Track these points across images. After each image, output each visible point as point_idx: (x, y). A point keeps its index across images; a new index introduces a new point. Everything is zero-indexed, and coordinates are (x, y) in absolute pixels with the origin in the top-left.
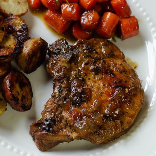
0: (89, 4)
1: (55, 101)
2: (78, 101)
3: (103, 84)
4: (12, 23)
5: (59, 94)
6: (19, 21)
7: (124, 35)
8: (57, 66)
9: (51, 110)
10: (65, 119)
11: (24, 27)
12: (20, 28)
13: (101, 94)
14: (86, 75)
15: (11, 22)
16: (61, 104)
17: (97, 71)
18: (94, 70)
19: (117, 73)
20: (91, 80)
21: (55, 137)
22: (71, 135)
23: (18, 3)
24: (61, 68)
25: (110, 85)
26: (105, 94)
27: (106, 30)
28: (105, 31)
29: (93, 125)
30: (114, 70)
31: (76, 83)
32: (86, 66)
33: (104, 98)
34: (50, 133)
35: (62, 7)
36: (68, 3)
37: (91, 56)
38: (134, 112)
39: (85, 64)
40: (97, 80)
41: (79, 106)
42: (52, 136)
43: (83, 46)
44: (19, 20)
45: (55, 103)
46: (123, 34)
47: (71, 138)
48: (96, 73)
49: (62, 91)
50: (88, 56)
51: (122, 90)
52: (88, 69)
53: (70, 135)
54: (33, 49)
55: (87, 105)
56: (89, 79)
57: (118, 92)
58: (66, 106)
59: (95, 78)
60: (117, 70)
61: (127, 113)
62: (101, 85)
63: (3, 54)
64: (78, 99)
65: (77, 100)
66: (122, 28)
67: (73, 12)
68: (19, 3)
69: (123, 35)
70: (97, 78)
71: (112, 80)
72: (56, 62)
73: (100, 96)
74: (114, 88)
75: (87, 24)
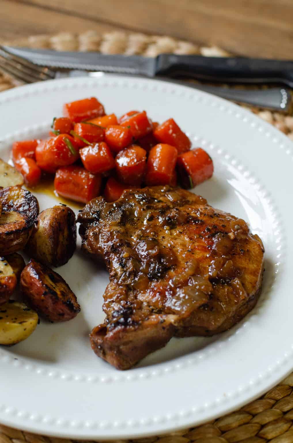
0: (123, 137)
1: (119, 282)
2: (158, 269)
3: (188, 237)
4: (6, 198)
5: (122, 270)
6: (17, 192)
7: (193, 175)
8: (103, 234)
9: (118, 297)
10: (145, 304)
11: (29, 197)
12: (22, 200)
13: (192, 252)
14: (156, 234)
15: (4, 197)
16: (131, 284)
17: (171, 224)
18: (166, 223)
19: (204, 218)
20: (167, 238)
21: (140, 332)
22: (165, 319)
23: (5, 175)
24: (112, 233)
25: (201, 236)
26: (198, 249)
27: (163, 168)
28: (162, 171)
29: (197, 293)
30: (199, 216)
31: (145, 245)
32: (151, 223)
33: (199, 255)
34: (130, 325)
35: (80, 153)
36: (89, 143)
37: (153, 208)
38: (255, 266)
39: (149, 220)
40: (177, 235)
41: (162, 277)
42: (135, 330)
43: (134, 197)
44: (17, 190)
45: (119, 285)
46: (191, 173)
47: (167, 324)
48: (171, 226)
49: (125, 264)
50: (149, 208)
51: (223, 236)
52: (155, 226)
53: (164, 321)
54: (56, 217)
55: (175, 272)
56: (163, 237)
57: (218, 240)
58: (140, 283)
59: (171, 234)
60: (202, 216)
61: (245, 268)
62: (187, 239)
63: (11, 230)
64: (158, 265)
65: (157, 267)
66: (186, 164)
67: (102, 152)
68: (7, 174)
69: (191, 175)
70: (175, 233)
71: (201, 229)
72: (100, 230)
73: (191, 254)
74: (209, 237)
75: (130, 164)
